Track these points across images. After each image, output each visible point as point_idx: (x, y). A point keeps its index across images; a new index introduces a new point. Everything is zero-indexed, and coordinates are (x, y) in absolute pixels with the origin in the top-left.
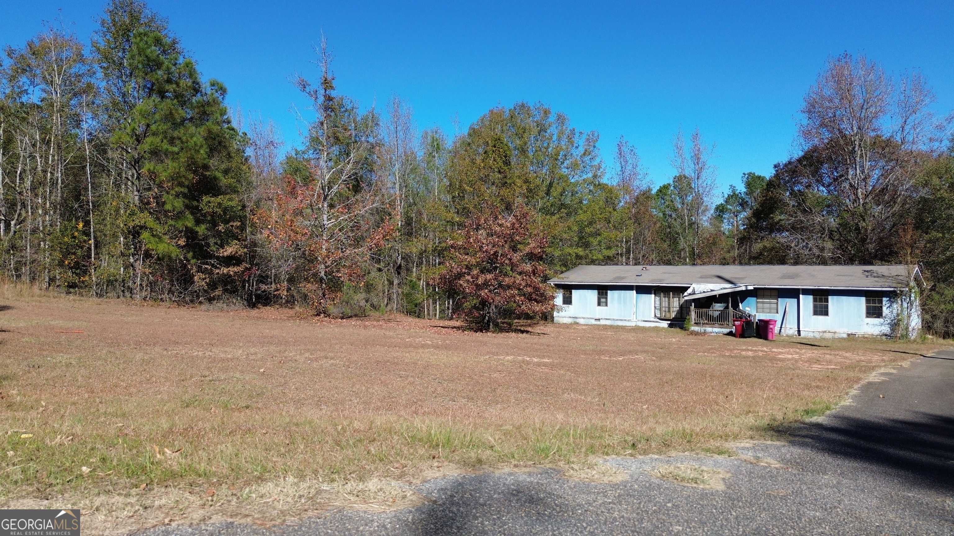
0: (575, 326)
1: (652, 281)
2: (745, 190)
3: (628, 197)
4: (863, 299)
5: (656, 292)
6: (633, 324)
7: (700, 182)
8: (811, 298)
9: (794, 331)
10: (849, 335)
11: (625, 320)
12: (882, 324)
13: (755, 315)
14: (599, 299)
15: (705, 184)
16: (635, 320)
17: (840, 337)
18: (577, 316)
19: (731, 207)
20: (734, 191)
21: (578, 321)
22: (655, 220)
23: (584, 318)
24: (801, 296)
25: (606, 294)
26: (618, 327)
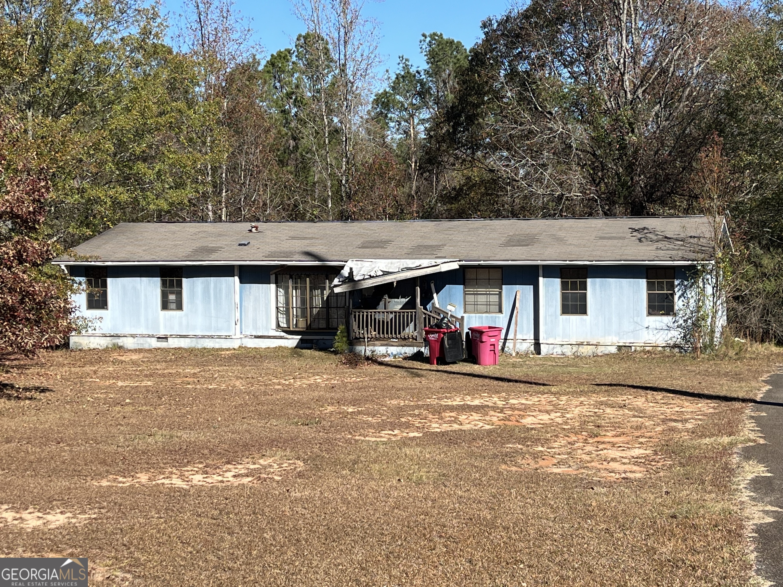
0: (115, 355)
1: (271, 255)
2: (427, 67)
3: (213, 79)
4: (643, 283)
5: (280, 277)
6: (236, 344)
7: (350, 50)
8: (557, 282)
9: (528, 346)
10: (619, 348)
11: (219, 337)
12: (669, 328)
13: (463, 317)
14: (164, 296)
15: (358, 54)
16: (238, 335)
17: (607, 352)
18: (119, 333)
19: (402, 99)
20: (406, 67)
21: (121, 342)
22: (267, 124)
23: (133, 336)
24: (541, 279)
25: (180, 285)
26: (204, 351)
